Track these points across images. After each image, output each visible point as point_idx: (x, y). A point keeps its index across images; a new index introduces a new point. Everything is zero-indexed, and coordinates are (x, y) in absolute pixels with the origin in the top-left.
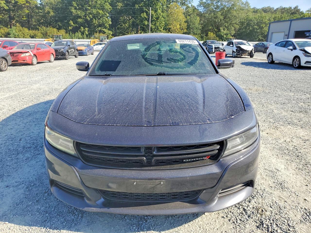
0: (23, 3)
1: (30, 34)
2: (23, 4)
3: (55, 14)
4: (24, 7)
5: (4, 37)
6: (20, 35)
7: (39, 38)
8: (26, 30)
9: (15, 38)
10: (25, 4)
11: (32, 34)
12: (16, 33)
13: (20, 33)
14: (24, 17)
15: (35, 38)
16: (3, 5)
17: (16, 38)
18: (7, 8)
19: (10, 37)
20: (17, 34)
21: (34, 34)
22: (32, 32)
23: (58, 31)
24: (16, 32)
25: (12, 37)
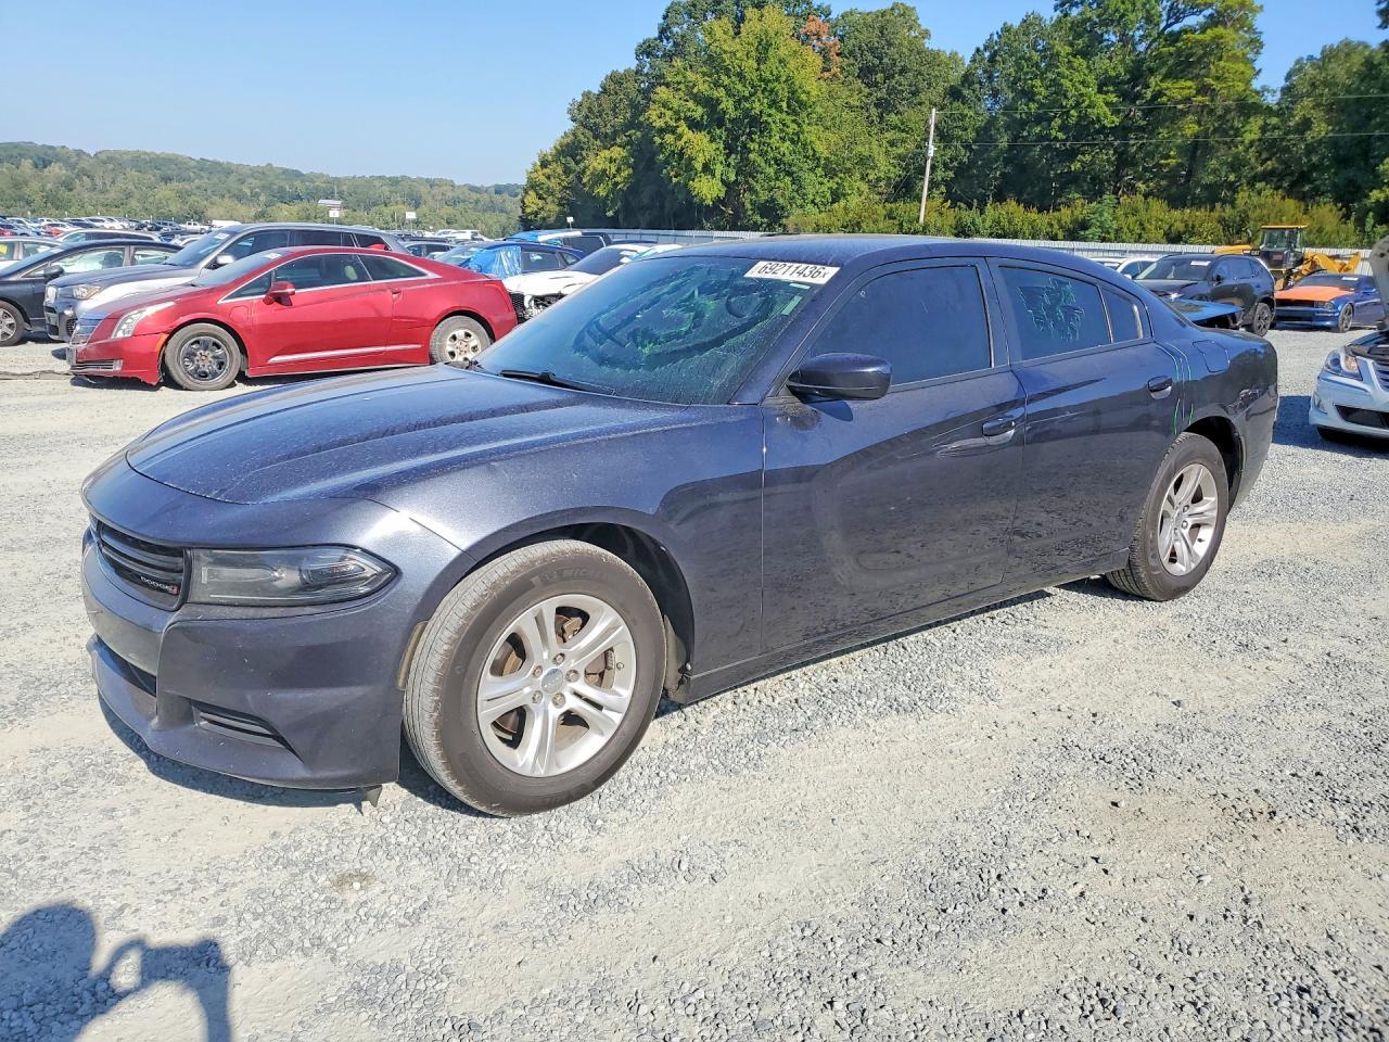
0: (1179, 97)
1: (1167, 227)
2: (1180, 102)
3: (1332, 131)
4: (1184, 113)
5: (1065, 239)
6: (1125, 230)
7: (1205, 243)
8: (1158, 208)
9: (1103, 240)
10: (1189, 99)
11: (1180, 226)
12: (1114, 222)
13: (1132, 219)
14: (1172, 153)
15: (1186, 242)
16: (1100, 111)
17: (1110, 241)
18: (1113, 122)
19: (1085, 239)
20: (1115, 227)
21: (1187, 226)
22: (1178, 218)
23: (1306, 212)
24: (1114, 219)
25: (1092, 240)
